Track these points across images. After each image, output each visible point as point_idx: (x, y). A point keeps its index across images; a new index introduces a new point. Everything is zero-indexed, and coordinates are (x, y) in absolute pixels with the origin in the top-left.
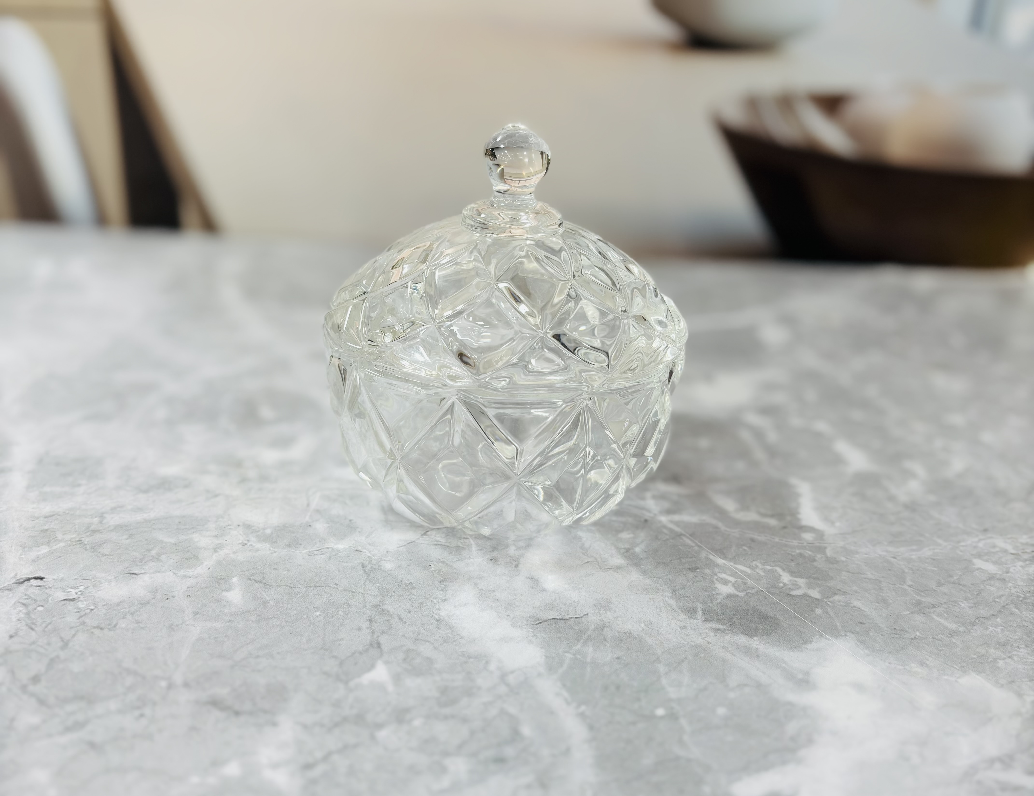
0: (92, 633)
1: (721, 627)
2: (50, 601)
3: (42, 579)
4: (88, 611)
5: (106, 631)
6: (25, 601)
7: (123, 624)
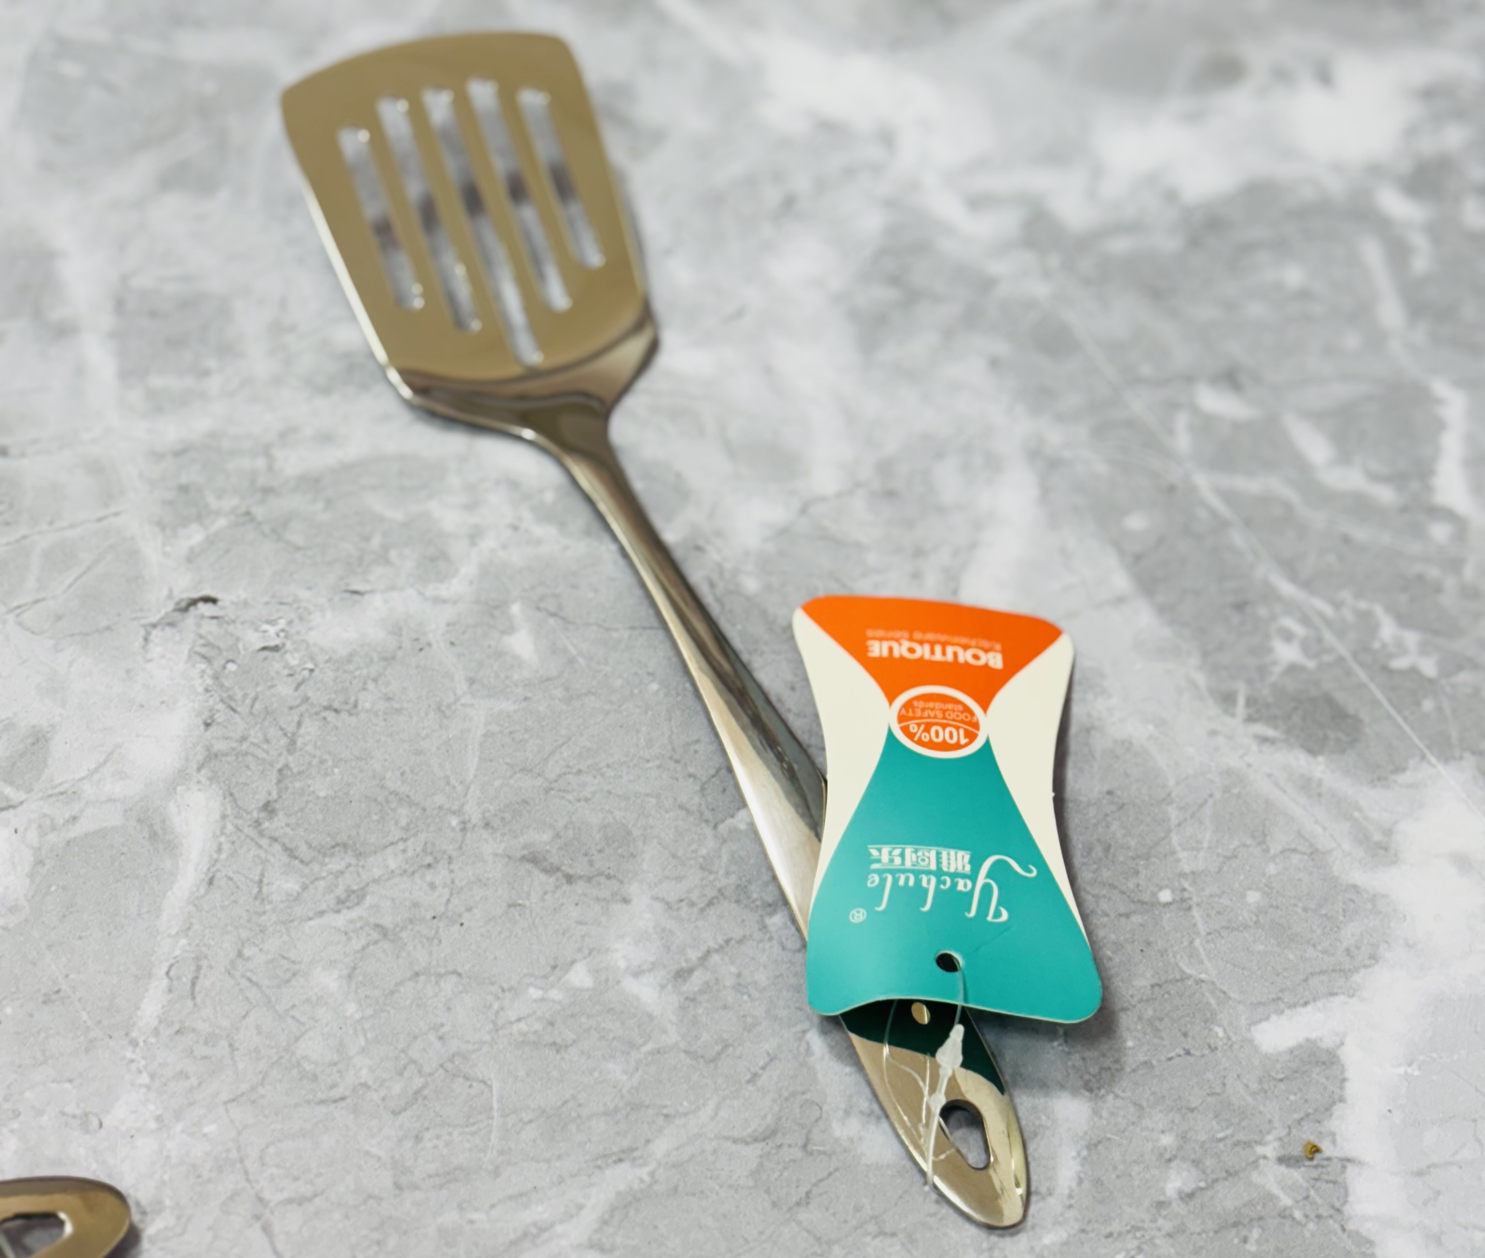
0: (325, 718)
1: (1271, 733)
2: (242, 652)
3: (213, 601)
4: (306, 673)
5: (344, 715)
6: (204, 650)
7: (366, 703)
